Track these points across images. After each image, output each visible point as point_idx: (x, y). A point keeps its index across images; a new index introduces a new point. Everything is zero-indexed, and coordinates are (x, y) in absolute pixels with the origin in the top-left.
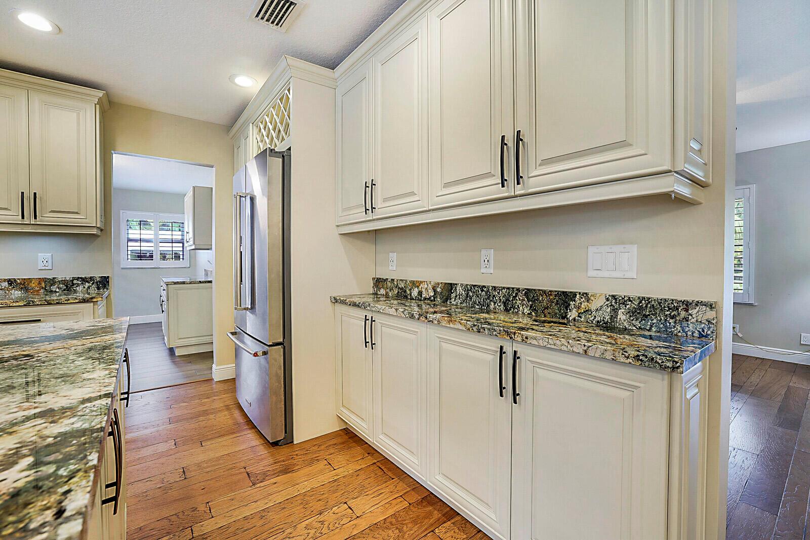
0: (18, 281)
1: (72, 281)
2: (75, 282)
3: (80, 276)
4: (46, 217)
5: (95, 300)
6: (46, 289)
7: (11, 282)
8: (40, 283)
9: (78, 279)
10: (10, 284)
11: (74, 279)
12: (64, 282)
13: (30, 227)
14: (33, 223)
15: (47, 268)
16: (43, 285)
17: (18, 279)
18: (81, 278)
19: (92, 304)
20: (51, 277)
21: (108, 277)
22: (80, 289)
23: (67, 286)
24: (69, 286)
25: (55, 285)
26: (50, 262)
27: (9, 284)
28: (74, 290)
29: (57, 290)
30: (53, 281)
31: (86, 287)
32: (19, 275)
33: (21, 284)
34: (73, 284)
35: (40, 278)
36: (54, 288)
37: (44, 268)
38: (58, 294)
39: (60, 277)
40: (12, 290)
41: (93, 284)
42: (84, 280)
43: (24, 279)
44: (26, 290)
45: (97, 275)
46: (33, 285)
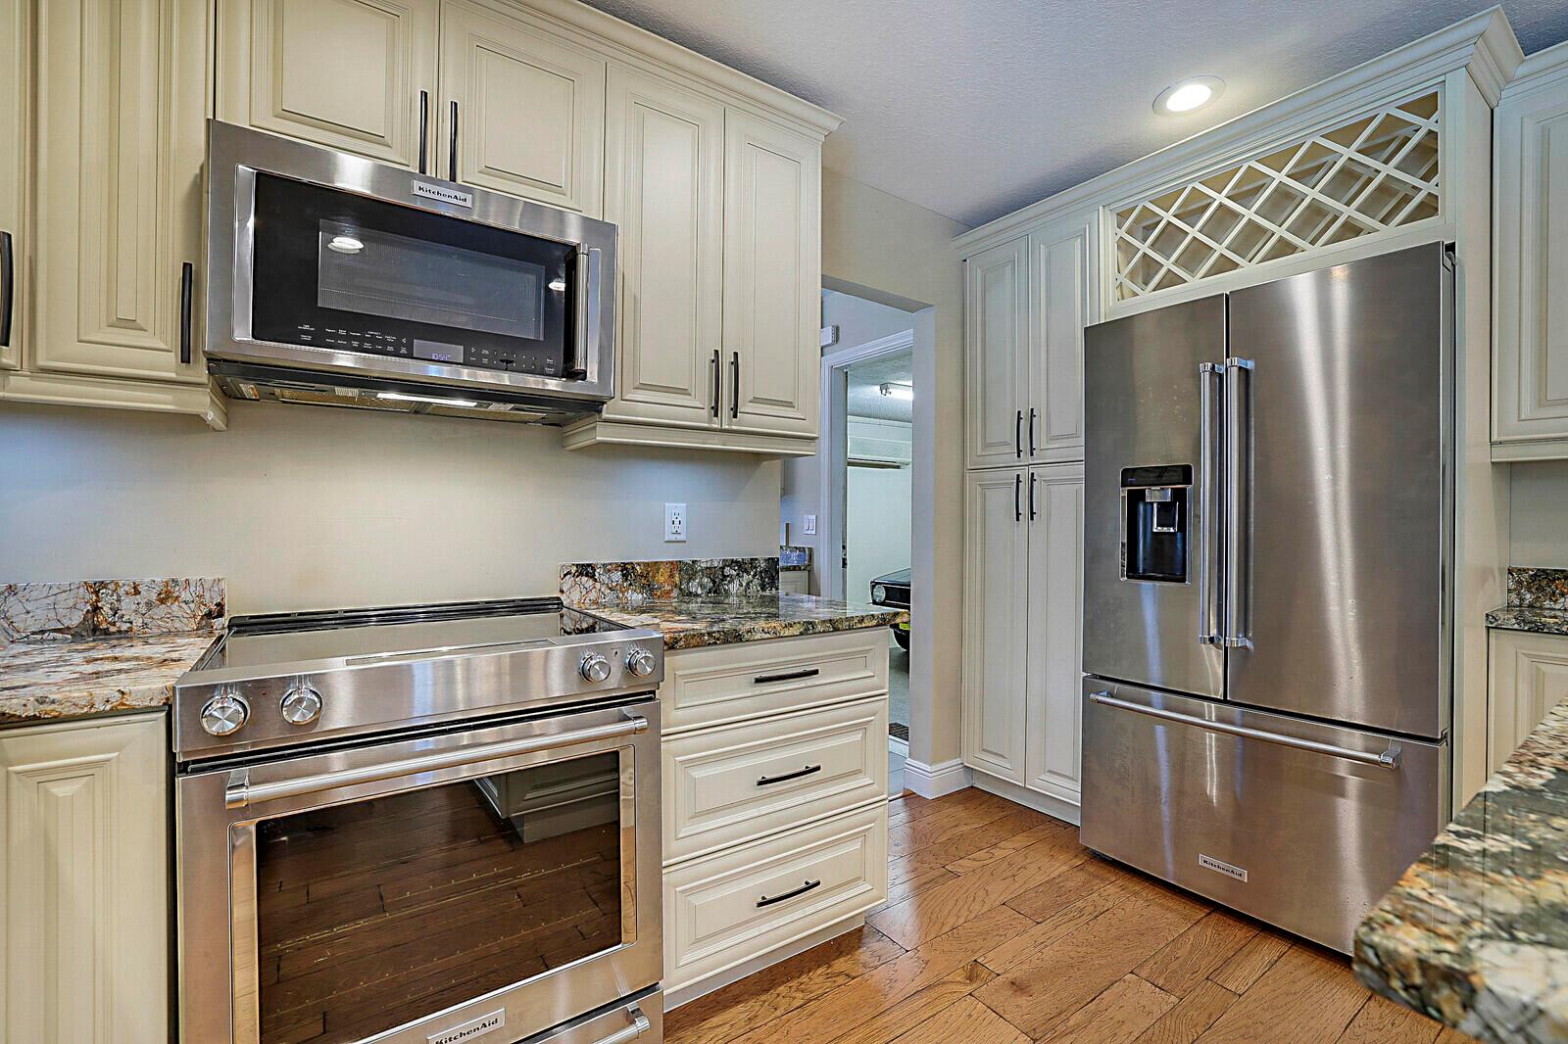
0: (638, 568)
1: (723, 568)
2: (727, 571)
3: (735, 558)
4: (746, 414)
6: (681, 589)
7: (626, 570)
8: (672, 576)
9: (733, 563)
10: (625, 576)
11: (725, 563)
12: (710, 571)
13: (718, 437)
14: (727, 427)
15: (679, 538)
16: (677, 579)
17: (639, 564)
18: (737, 562)
20: (688, 560)
21: (778, 560)
22: (734, 587)
23: (714, 582)
24: (717, 581)
25: (696, 579)
26: (685, 523)
27: (623, 575)
28: (725, 589)
29: (699, 592)
30: (688, 570)
31: (744, 584)
32: (639, 557)
33: (642, 576)
34: (725, 577)
35: (672, 563)
36: (694, 587)
37: (673, 537)
38: (699, 600)
39: (702, 560)
40: (627, 590)
41: (754, 576)
42: (742, 566)
43: (647, 564)
44: (649, 588)
45: (762, 555)
46: (661, 578)
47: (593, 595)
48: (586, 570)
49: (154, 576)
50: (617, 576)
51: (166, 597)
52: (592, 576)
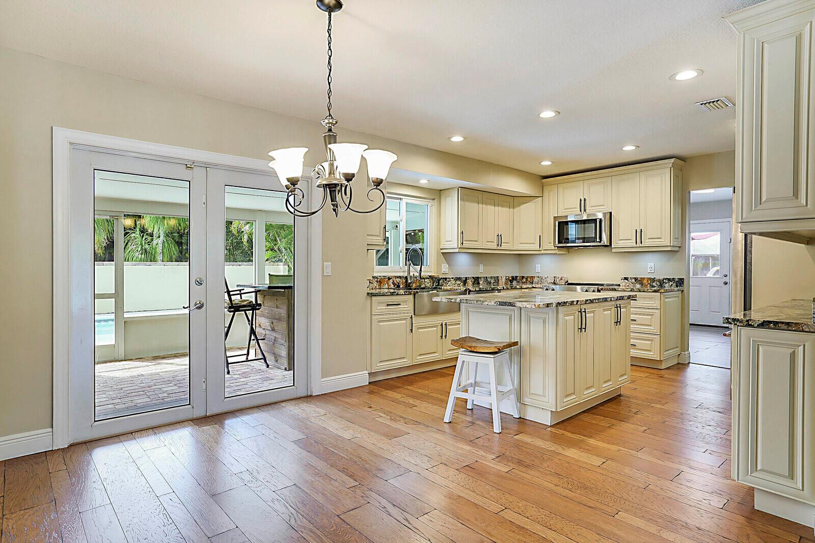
1: (663, 280)
2: (665, 281)
4: (647, 242)
5: (660, 291)
6: (651, 285)
7: (636, 279)
8: (648, 281)
9: (666, 279)
10: (635, 281)
11: (664, 279)
12: (659, 281)
13: (640, 248)
14: (641, 245)
15: (652, 272)
16: (649, 282)
18: (668, 279)
19: (659, 293)
20: (653, 277)
21: (683, 279)
22: (667, 285)
23: (660, 283)
24: (662, 283)
25: (655, 282)
26: (653, 268)
28: (664, 285)
29: (656, 285)
30: (653, 280)
31: (670, 285)
32: (639, 277)
33: (640, 280)
35: (648, 278)
36: (654, 284)
37: (650, 272)
39: (657, 278)
40: (636, 283)
41: (674, 283)
42: (669, 280)
43: (641, 278)
44: (642, 284)
45: (677, 277)
46: (645, 281)
47: (628, 284)
48: (626, 279)
49: (560, 276)
50: (634, 280)
51: (561, 279)
52: (628, 280)
